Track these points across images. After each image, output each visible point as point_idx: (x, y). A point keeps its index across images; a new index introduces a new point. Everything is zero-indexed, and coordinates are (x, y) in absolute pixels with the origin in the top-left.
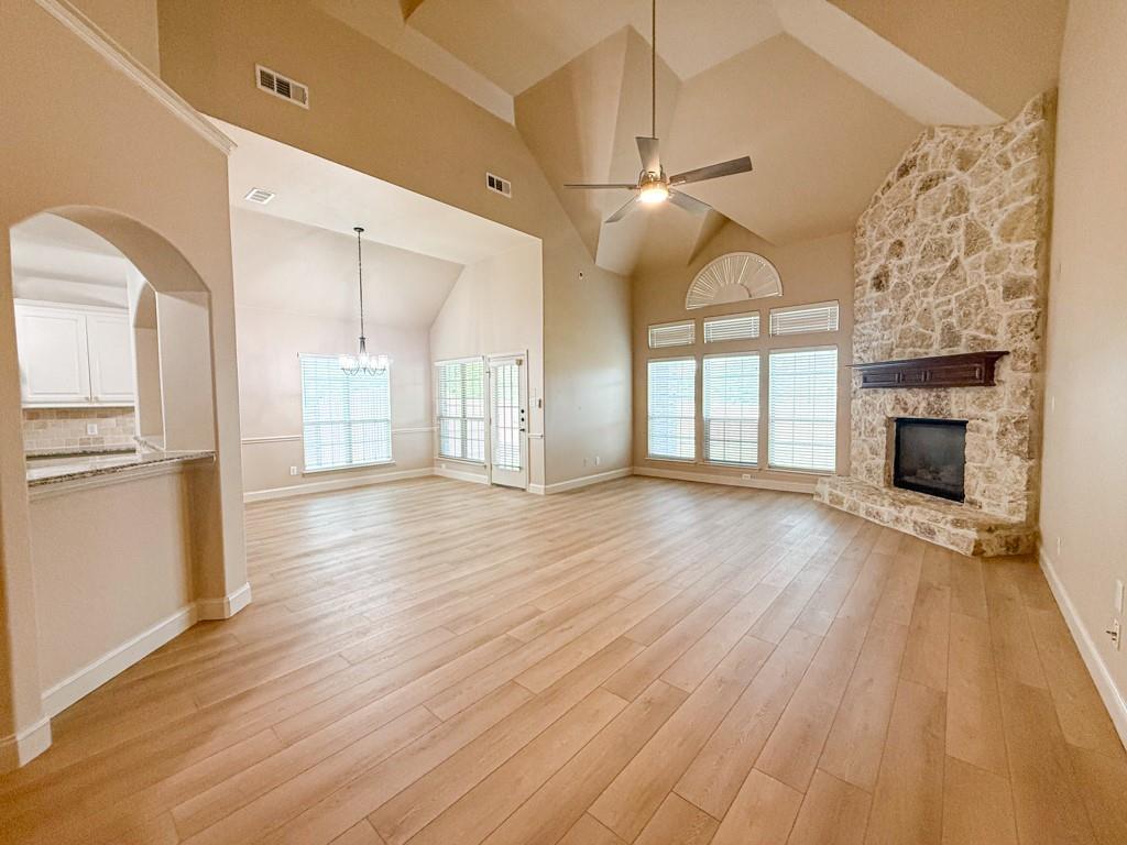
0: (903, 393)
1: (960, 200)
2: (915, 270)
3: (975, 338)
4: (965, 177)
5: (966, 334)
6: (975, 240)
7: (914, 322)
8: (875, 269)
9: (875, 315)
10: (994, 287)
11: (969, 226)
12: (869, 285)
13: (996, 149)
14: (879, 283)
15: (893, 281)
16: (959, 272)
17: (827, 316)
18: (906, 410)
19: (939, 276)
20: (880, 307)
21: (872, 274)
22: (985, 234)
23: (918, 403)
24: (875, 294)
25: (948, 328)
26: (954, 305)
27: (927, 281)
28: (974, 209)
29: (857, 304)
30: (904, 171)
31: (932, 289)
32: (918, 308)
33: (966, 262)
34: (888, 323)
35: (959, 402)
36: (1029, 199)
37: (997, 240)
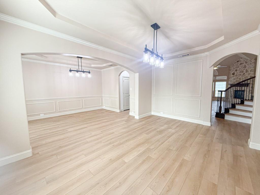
0: (236, 87)
1: (245, 67)
2: (239, 73)
4: (246, 64)
6: (247, 71)
7: (238, 79)
8: (233, 72)
9: (232, 78)
10: (249, 76)
11: (246, 70)
12: (231, 74)
13: (250, 62)
14: (233, 74)
15: (236, 74)
16: (245, 74)
17: (225, 77)
19: (242, 74)
20: (233, 77)
21: (232, 73)
22: (248, 71)
23: (238, 88)
24: (233, 75)
26: (244, 78)
27: (240, 75)
28: (247, 68)
29: (230, 76)
30: (238, 62)
31: (241, 76)
32: (239, 78)
33: (246, 73)
34: (234, 79)
36: (253, 68)
37: (249, 72)
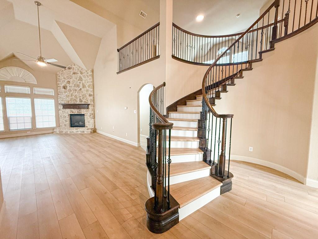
0: (72, 110)
1: (81, 79)
2: (73, 88)
3: (85, 101)
4: (81, 75)
5: (84, 100)
6: (84, 86)
7: (73, 97)
8: (63, 85)
9: (64, 94)
10: (87, 94)
11: (83, 84)
12: (62, 87)
13: (86, 73)
14: (65, 87)
15: (68, 88)
16: (81, 90)
17: (51, 92)
18: (73, 113)
19: (78, 90)
20: (65, 93)
21: (62, 85)
22: (85, 86)
23: (75, 111)
24: (63, 90)
25: (80, 99)
26: (81, 95)
27: (76, 90)
28: (83, 81)
29: (59, 90)
30: (69, 68)
31: (77, 92)
32: (74, 94)
33: (82, 89)
34: (67, 96)
35: (83, 111)
36: (91, 83)
37: (87, 87)
